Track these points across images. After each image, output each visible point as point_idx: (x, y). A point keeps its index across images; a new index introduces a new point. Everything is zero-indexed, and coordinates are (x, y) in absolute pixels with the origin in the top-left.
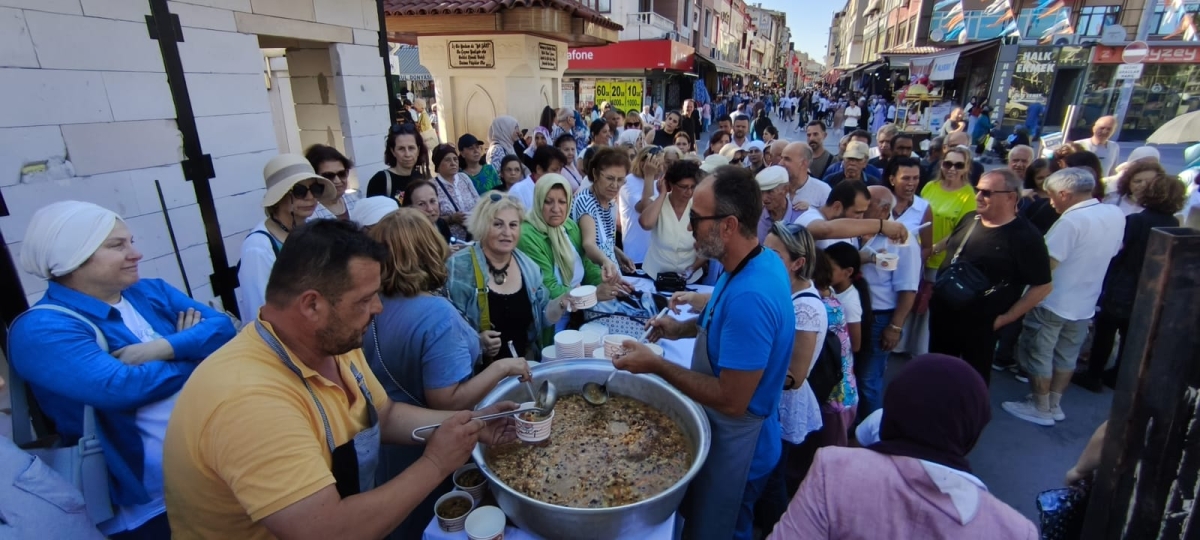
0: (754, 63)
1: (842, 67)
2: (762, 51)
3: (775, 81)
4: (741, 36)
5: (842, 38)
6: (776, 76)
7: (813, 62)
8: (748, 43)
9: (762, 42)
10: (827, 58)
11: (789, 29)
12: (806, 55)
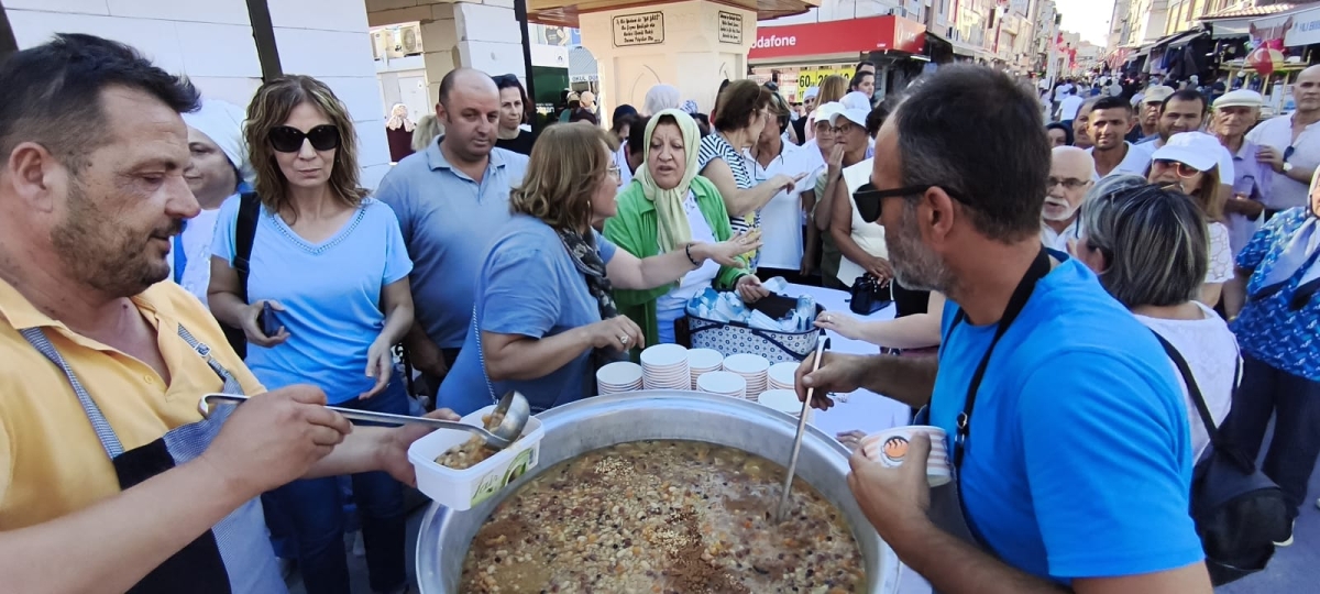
0: (1002, 46)
1: (1133, 45)
2: (1015, 32)
3: (1031, 69)
4: (988, 14)
5: (1134, 9)
6: (1033, 63)
7: (1087, 44)
8: (996, 22)
9: (1015, 21)
10: (1109, 38)
11: (1054, 4)
12: (1077, 36)
